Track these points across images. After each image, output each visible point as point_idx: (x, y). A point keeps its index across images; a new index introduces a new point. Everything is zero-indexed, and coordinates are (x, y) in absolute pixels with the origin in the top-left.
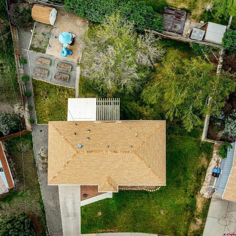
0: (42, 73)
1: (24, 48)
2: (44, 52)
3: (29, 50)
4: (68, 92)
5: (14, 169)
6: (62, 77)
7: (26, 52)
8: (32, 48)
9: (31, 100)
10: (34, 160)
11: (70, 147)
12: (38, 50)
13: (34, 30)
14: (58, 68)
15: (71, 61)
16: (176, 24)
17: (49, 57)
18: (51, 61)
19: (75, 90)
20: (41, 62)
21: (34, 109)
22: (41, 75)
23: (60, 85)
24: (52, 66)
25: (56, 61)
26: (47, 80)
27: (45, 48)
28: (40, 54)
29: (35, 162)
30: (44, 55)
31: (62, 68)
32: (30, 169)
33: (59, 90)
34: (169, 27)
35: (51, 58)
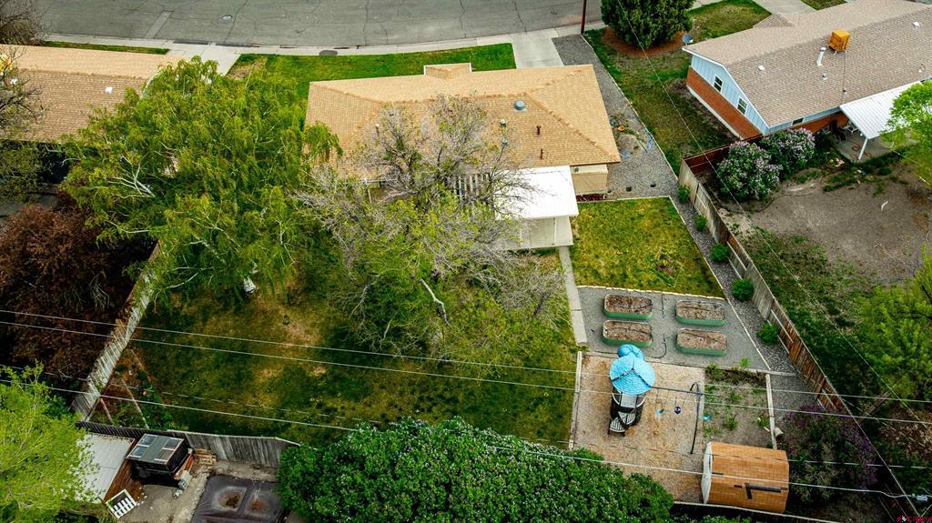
0: (694, 310)
1: (788, 377)
2: (710, 372)
3: (765, 374)
4: (596, 274)
5: (699, 113)
6: (626, 306)
7: (774, 366)
8: (759, 380)
9: (709, 248)
10: (654, 134)
11: (546, 105)
12: (736, 376)
13: (773, 438)
14: (647, 329)
15: (607, 355)
16: (228, 509)
17: (689, 360)
18: (679, 350)
19: (578, 282)
20: (710, 340)
21: (690, 229)
22: (695, 306)
23: (629, 290)
24: (669, 334)
25: (661, 350)
26: (674, 297)
27: (711, 385)
28: (723, 364)
29: (650, 130)
30: (707, 363)
31: (632, 328)
32: (658, 115)
33: (626, 276)
34: (256, 497)
35: (680, 358)
